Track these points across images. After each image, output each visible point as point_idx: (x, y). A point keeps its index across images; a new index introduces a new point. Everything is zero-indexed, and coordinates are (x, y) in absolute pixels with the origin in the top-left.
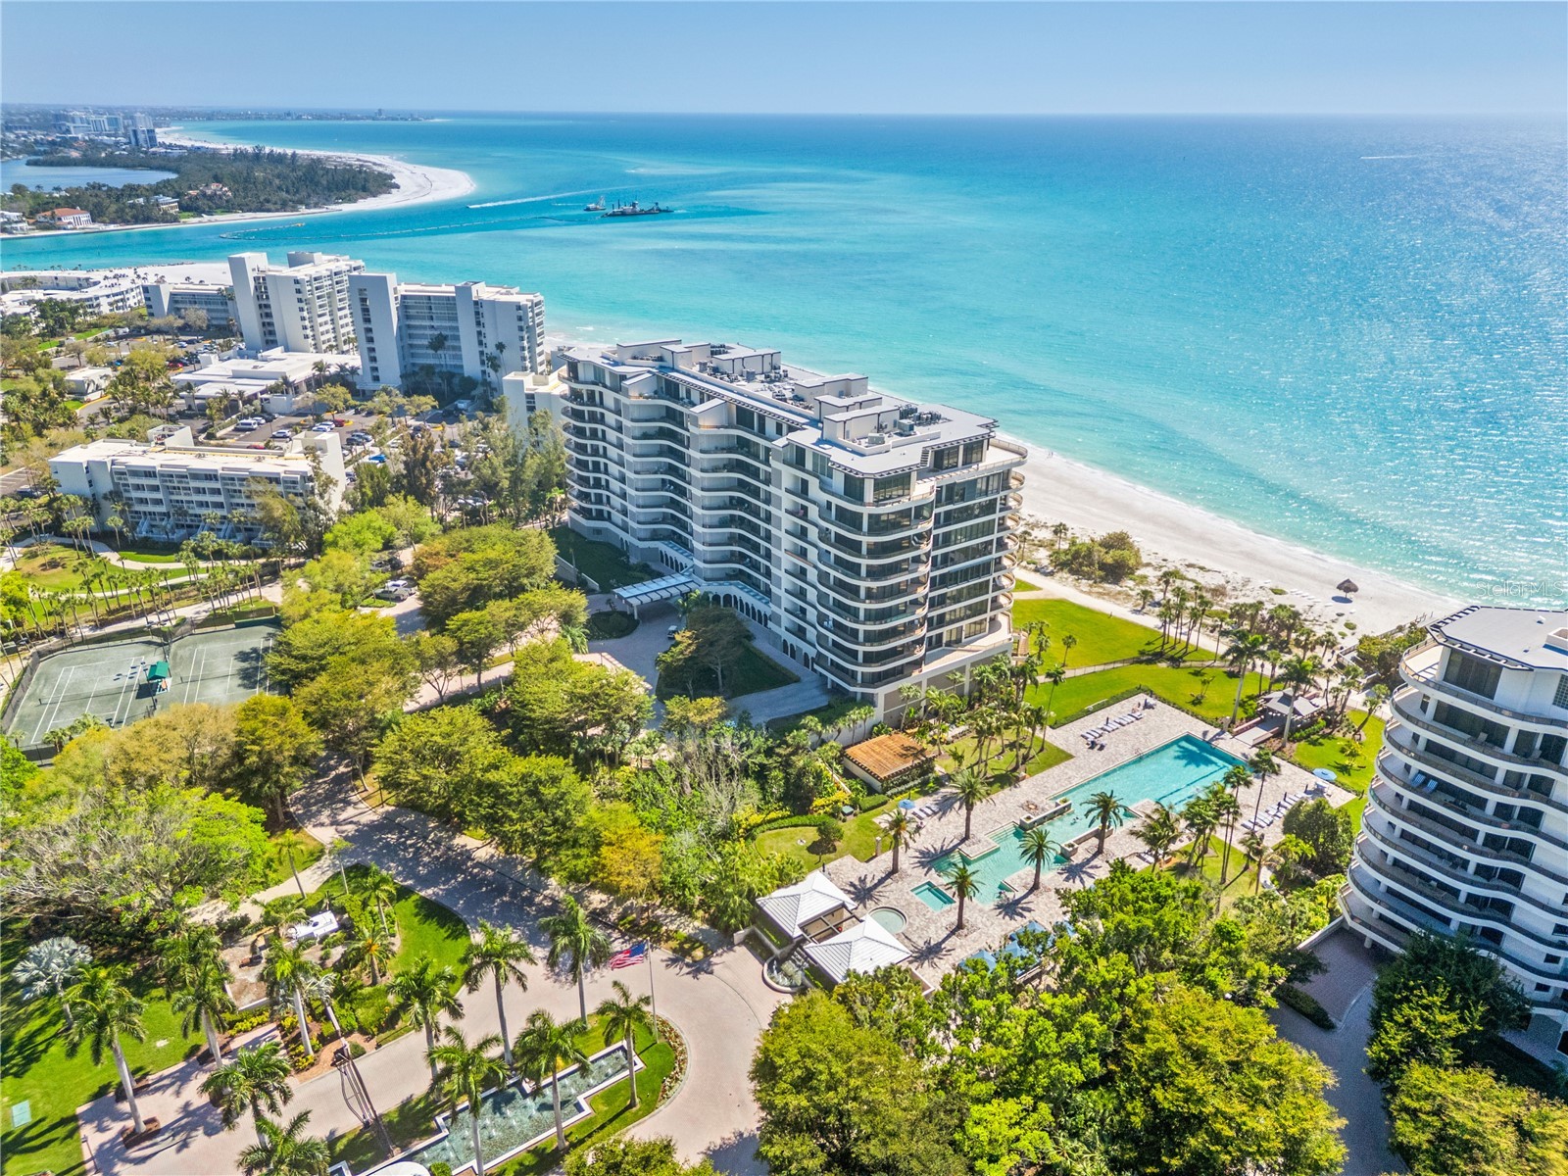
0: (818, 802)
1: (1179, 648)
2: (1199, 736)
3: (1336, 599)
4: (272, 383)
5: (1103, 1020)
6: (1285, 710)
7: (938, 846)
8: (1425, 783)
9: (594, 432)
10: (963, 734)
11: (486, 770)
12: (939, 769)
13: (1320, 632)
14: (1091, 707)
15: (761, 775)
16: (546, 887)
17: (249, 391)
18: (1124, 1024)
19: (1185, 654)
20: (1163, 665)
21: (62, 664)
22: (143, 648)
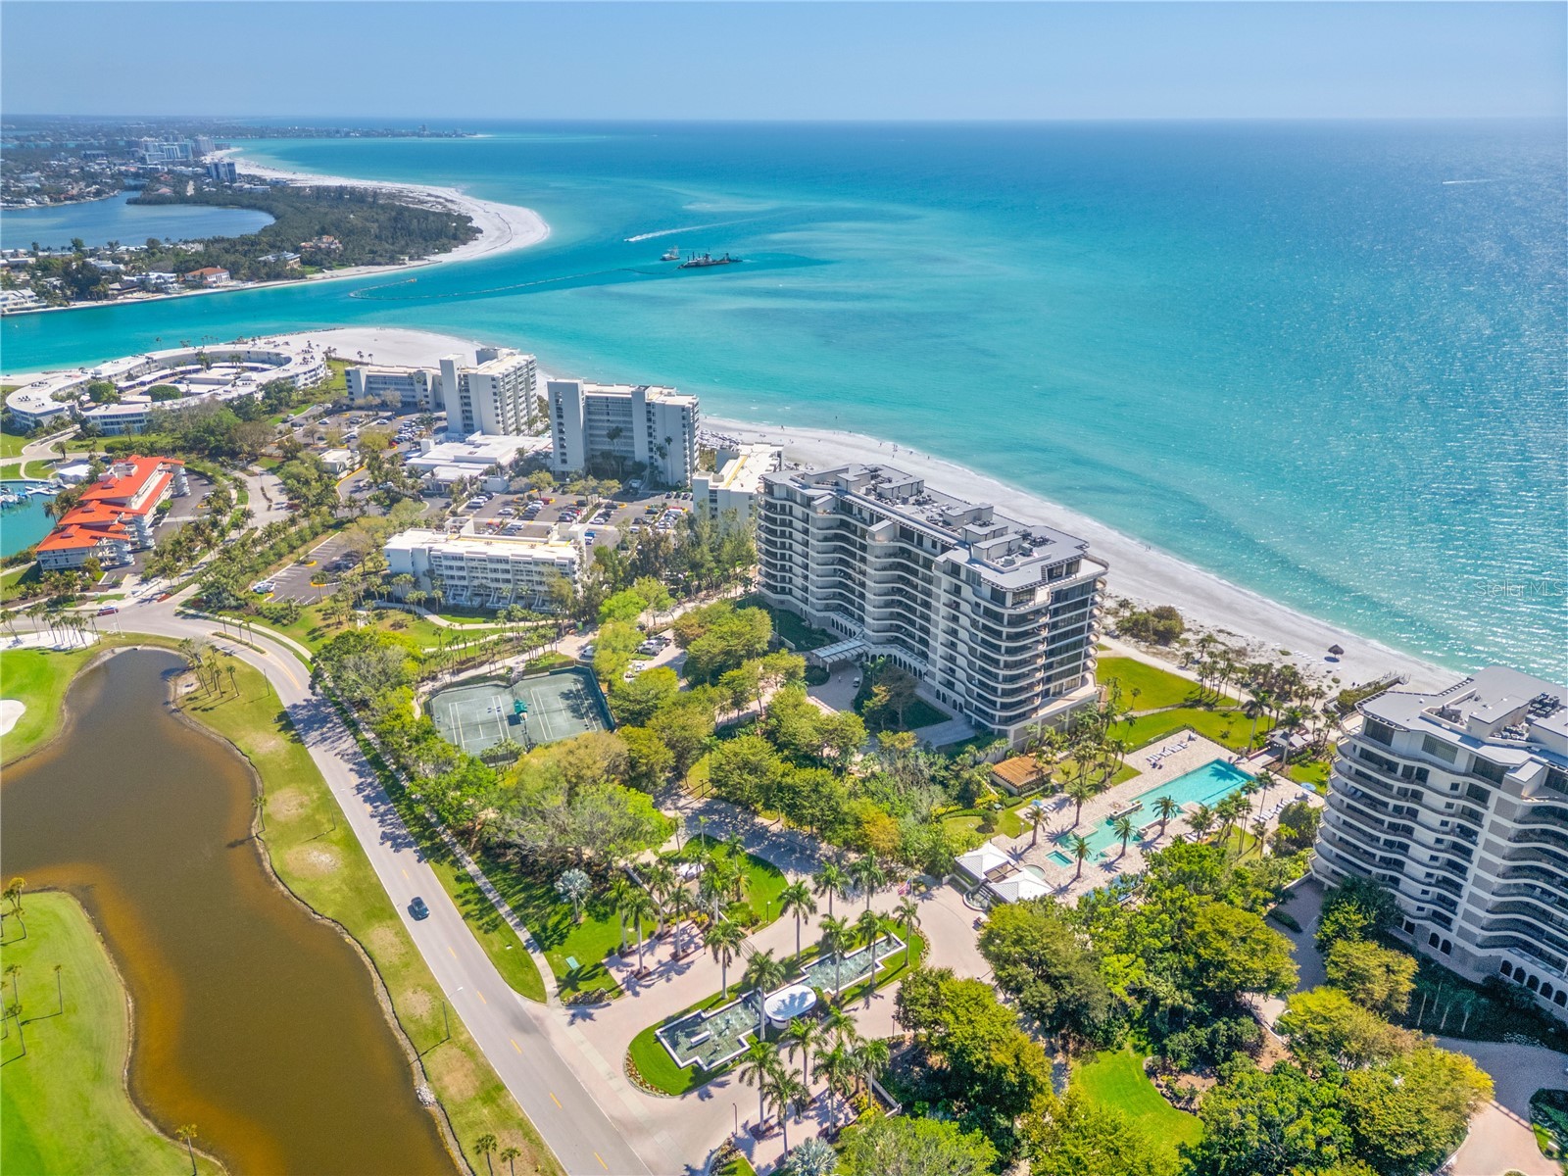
0: (979, 801)
1: (1212, 696)
2: (1226, 760)
3: (1328, 659)
4: (486, 466)
5: (1171, 918)
6: (1284, 743)
7: (1059, 830)
8: (1355, 793)
9: (783, 533)
10: (1066, 757)
11: (782, 776)
12: (1054, 781)
13: (1312, 685)
14: (1152, 739)
15: (944, 785)
16: (820, 849)
17: (467, 474)
18: (1183, 921)
19: (1217, 701)
20: (1201, 709)
21: (447, 701)
22: (495, 689)
